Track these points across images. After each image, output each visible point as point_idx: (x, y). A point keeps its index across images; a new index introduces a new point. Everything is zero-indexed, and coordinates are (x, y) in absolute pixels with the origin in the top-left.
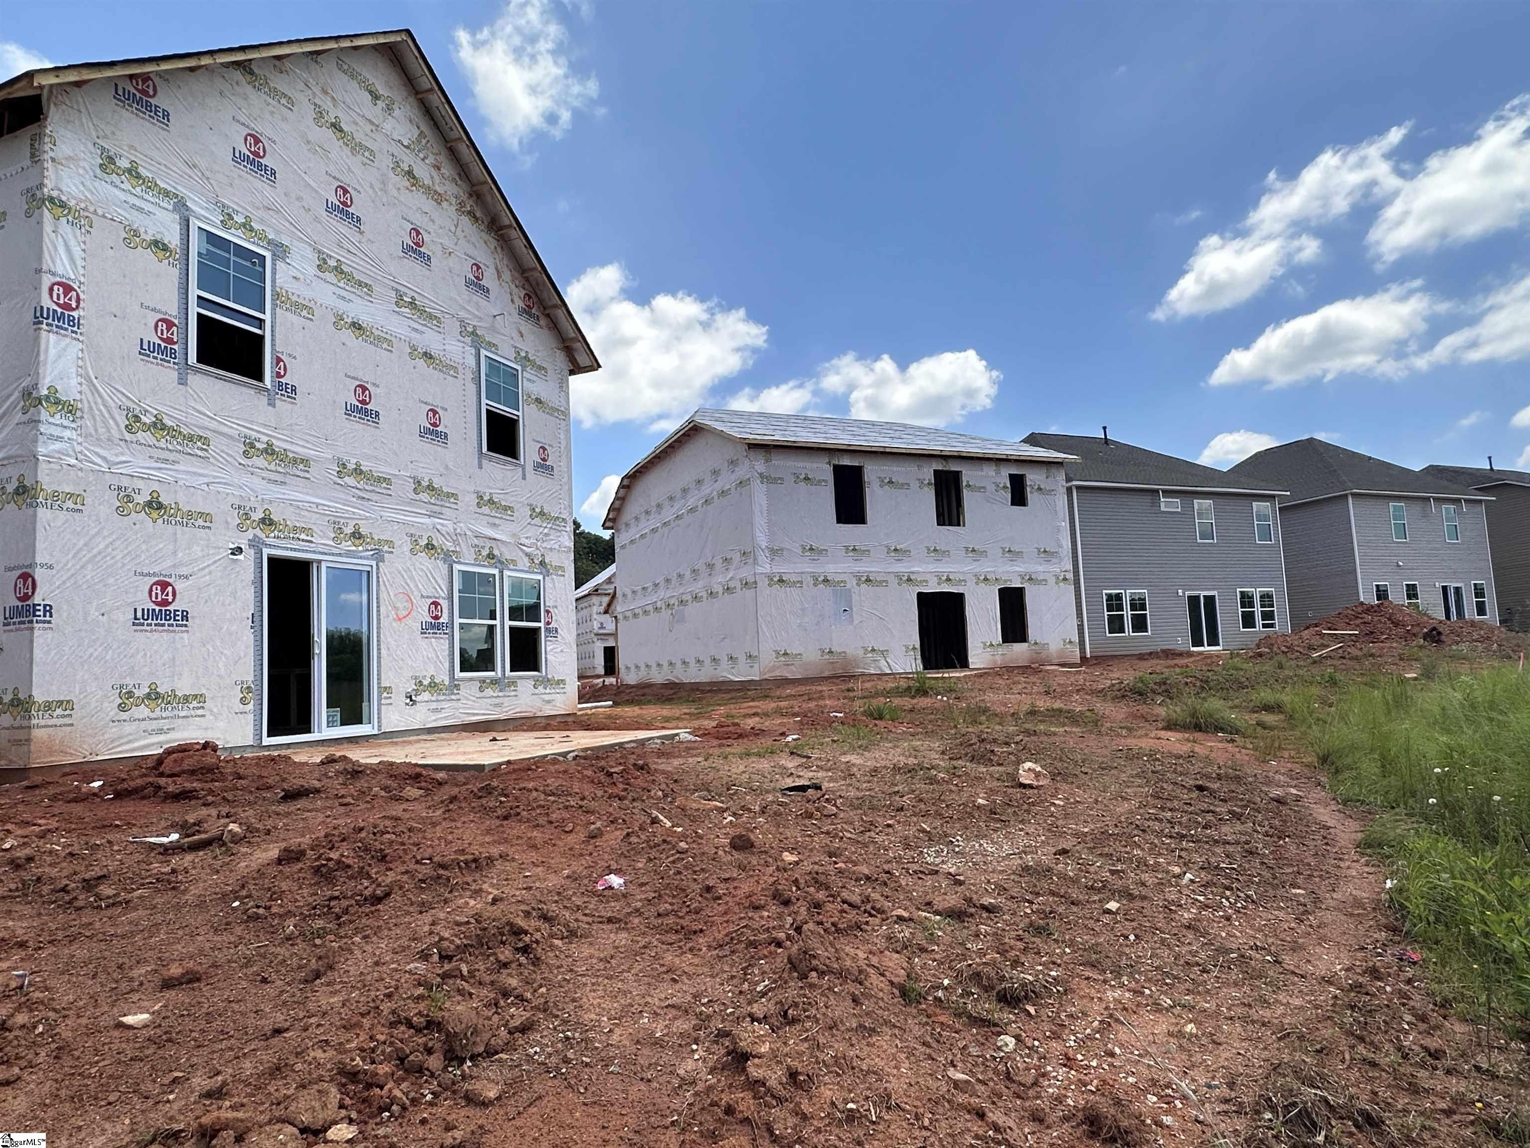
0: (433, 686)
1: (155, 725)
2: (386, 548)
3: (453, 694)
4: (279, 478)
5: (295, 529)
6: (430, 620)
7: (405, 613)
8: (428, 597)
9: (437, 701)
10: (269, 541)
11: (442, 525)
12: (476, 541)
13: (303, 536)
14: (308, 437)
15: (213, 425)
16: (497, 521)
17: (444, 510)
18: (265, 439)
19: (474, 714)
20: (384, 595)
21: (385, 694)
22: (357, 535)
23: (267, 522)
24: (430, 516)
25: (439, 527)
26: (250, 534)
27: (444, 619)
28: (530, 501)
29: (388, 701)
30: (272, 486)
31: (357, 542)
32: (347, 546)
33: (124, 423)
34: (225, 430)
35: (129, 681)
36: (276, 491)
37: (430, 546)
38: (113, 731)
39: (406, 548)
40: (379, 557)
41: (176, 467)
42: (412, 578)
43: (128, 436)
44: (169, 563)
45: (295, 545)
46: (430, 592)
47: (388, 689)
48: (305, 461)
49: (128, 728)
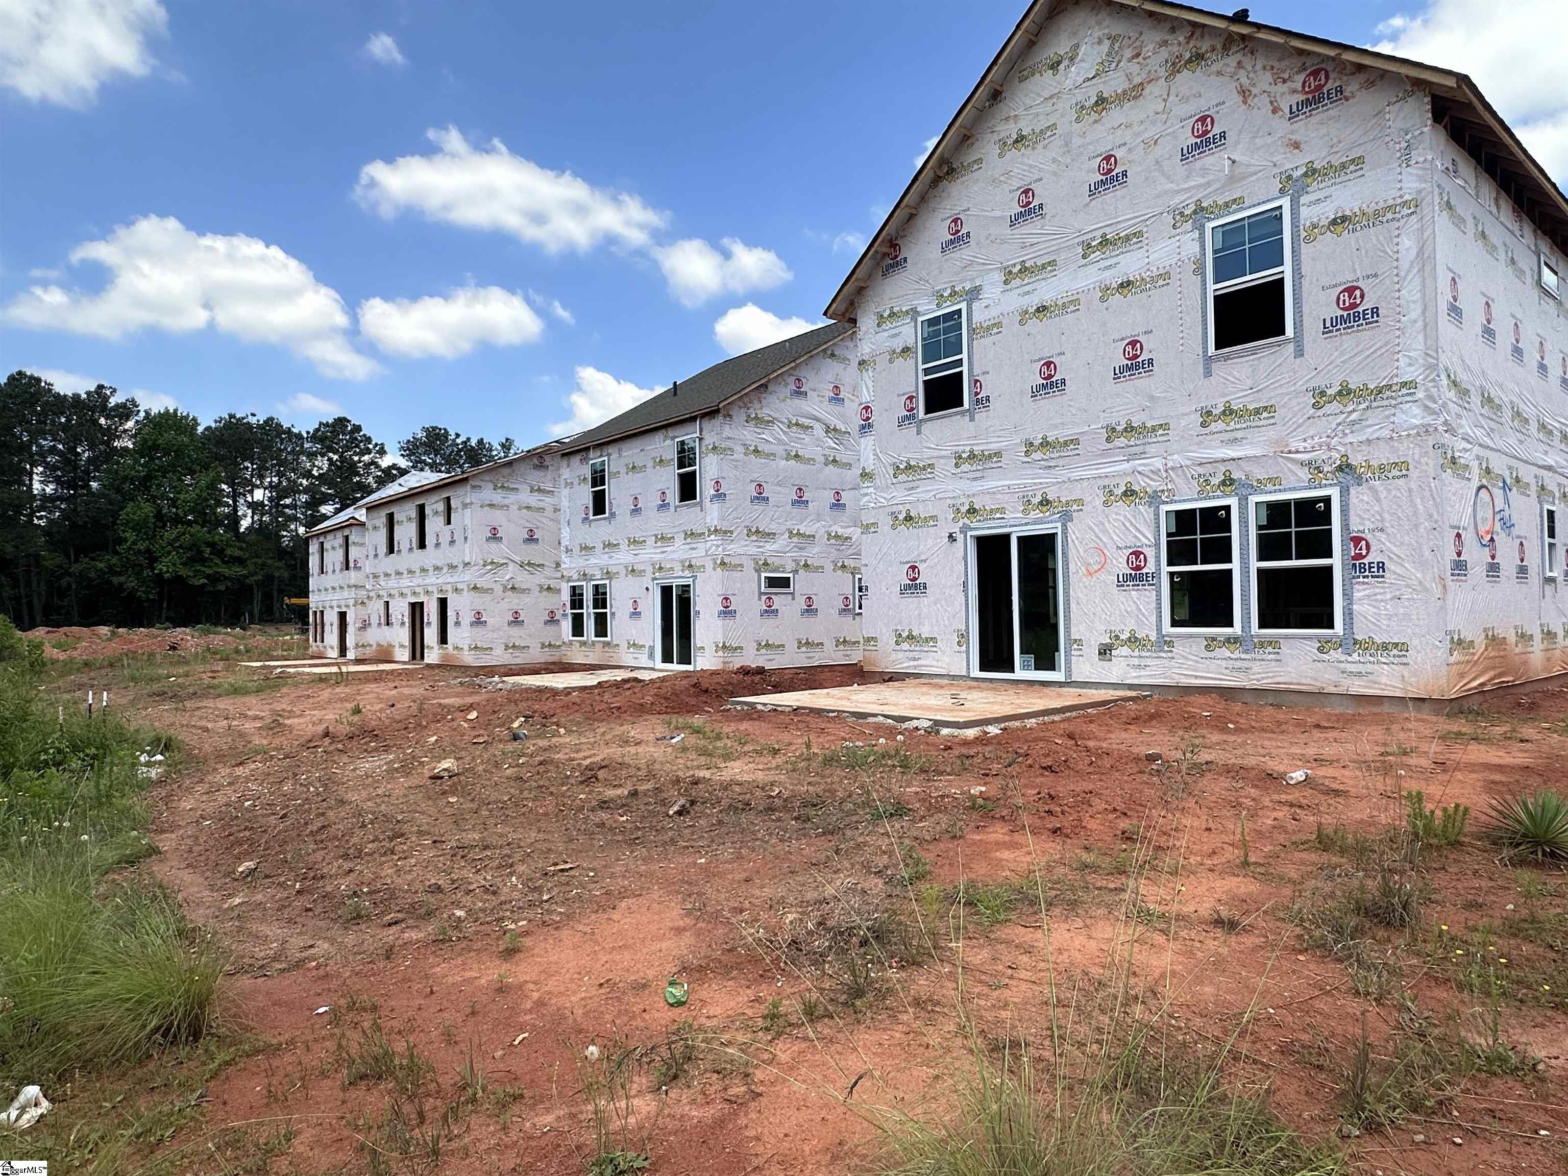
0: (1133, 640)
1: (911, 655)
2: (1075, 507)
3: (1162, 651)
4: (978, 474)
5: (991, 511)
6: (1129, 571)
7: (1096, 567)
8: (1126, 547)
9: (1140, 657)
10: (972, 525)
11: (1144, 465)
12: (1200, 470)
13: (998, 515)
14: (1000, 433)
15: (936, 453)
16: (1239, 435)
17: (1148, 448)
18: (968, 449)
19: (1196, 677)
20: (1072, 553)
21: (1075, 646)
22: (1045, 502)
23: (972, 511)
24: (1128, 461)
25: (1140, 469)
26: (960, 524)
27: (1150, 568)
28: (1311, 385)
29: (1079, 653)
30: (974, 483)
31: (1045, 509)
32: (1035, 514)
33: (892, 472)
34: (943, 453)
35: (899, 628)
36: (977, 487)
37: (1129, 493)
38: (894, 656)
39: (1098, 502)
40: (1066, 517)
41: (918, 490)
42: (1105, 531)
43: (895, 481)
44: (916, 553)
45: (992, 523)
46: (1131, 540)
47: (1078, 642)
48: (998, 454)
49: (901, 655)
